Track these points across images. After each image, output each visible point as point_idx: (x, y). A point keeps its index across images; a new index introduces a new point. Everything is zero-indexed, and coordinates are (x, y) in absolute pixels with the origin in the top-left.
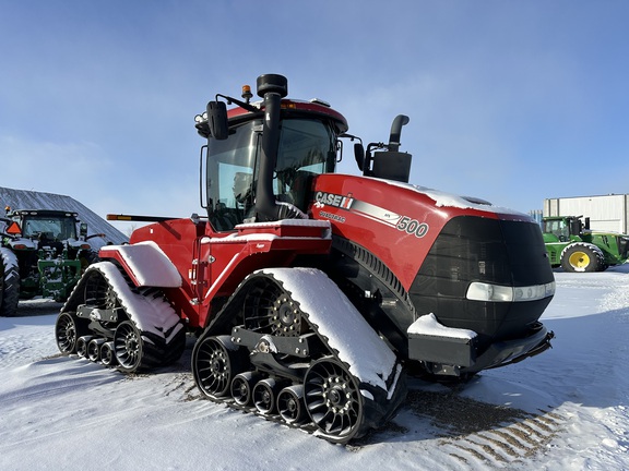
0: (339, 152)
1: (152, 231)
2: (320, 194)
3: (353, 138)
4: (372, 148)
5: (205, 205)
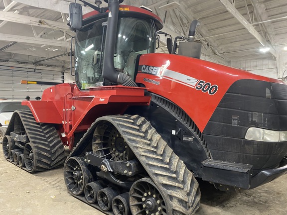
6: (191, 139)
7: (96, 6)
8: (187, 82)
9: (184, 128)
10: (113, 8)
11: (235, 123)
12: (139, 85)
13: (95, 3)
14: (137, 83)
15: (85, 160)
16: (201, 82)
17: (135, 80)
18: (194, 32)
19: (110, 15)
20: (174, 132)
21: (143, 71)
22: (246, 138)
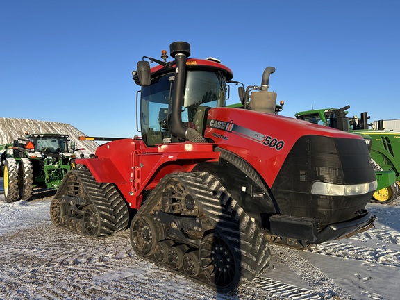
0: (227, 93)
1: (108, 147)
2: (212, 121)
3: (237, 83)
4: (250, 89)
5: (140, 129)
6: (261, 195)
7: (162, 60)
8: (256, 137)
9: (255, 185)
10: (181, 63)
11: (303, 179)
12: (208, 140)
13: (162, 57)
14: (206, 139)
15: (155, 219)
16: (268, 137)
17: (203, 135)
18: (268, 81)
19: (177, 71)
20: (244, 189)
21: (211, 125)
22: (312, 192)
